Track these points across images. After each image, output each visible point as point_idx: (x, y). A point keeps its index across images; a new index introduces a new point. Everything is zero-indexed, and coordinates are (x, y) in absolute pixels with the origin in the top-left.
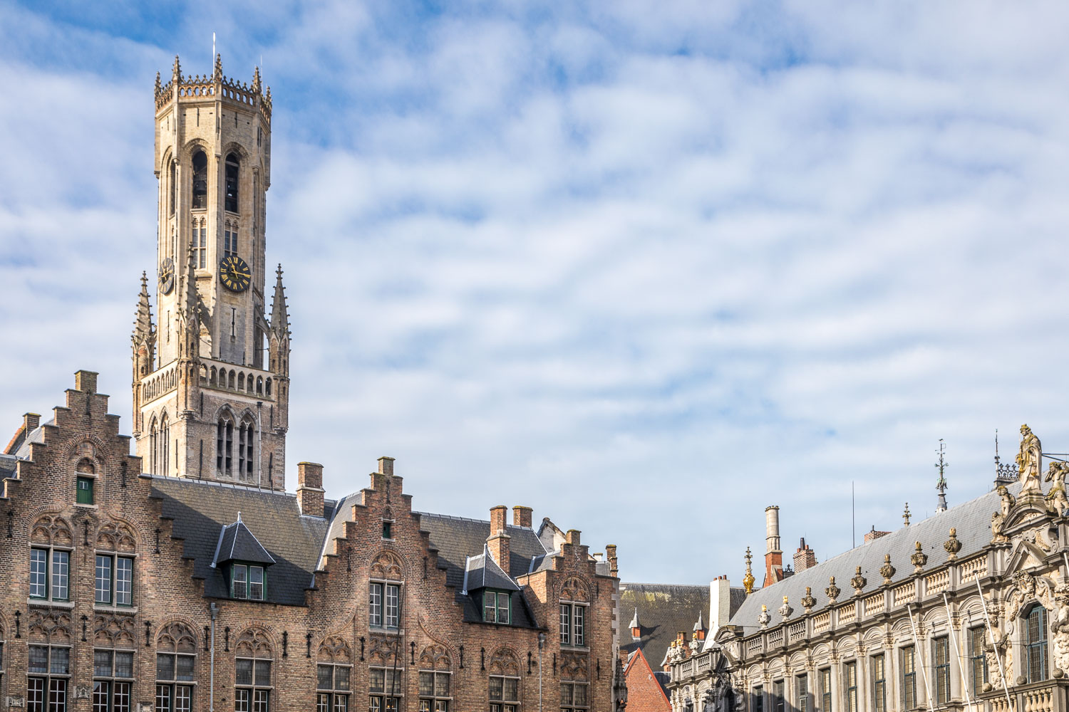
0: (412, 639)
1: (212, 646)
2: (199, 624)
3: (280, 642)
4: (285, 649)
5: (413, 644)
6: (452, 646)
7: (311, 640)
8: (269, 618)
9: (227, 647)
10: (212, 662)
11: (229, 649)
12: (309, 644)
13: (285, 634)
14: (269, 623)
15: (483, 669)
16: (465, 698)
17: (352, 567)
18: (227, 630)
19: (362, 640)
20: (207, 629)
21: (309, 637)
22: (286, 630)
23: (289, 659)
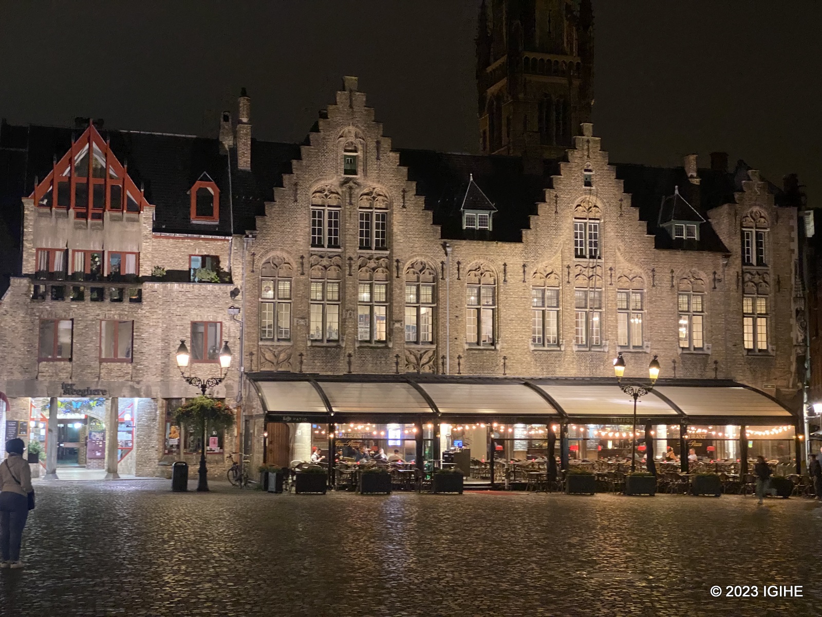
0: (610, 265)
1: (448, 276)
2: (437, 260)
3: (501, 272)
4: (505, 276)
5: (611, 269)
6: (645, 269)
7: (527, 269)
8: (492, 253)
9: (459, 276)
11: (461, 278)
12: (524, 272)
13: (505, 265)
14: (492, 257)
15: (673, 286)
16: (657, 310)
17: (559, 211)
18: (459, 263)
19: (568, 267)
20: (442, 263)
21: (524, 266)
22: (506, 262)
23: (508, 284)
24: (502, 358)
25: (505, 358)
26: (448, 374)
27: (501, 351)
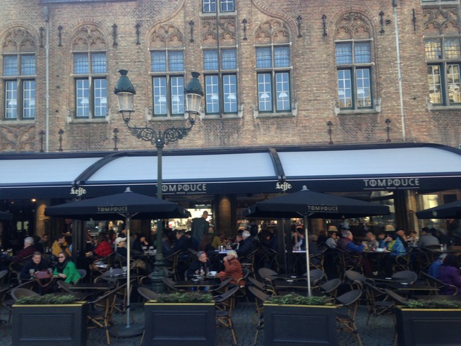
0: (244, 16)
1: (47, 43)
2: (35, 26)
3: (110, 34)
4: (114, 39)
5: (244, 21)
6: (288, 17)
7: (141, 29)
8: (99, 15)
9: (60, 43)
10: (47, 56)
11: (63, 44)
12: (138, 33)
13: (115, 27)
14: (100, 19)
15: (325, 34)
16: (305, 65)
18: (60, 28)
19: (191, 23)
20: (42, 29)
21: (138, 26)
22: (115, 22)
23: (119, 47)
24: (112, 131)
25: (116, 131)
26: (47, 151)
27: (111, 123)
